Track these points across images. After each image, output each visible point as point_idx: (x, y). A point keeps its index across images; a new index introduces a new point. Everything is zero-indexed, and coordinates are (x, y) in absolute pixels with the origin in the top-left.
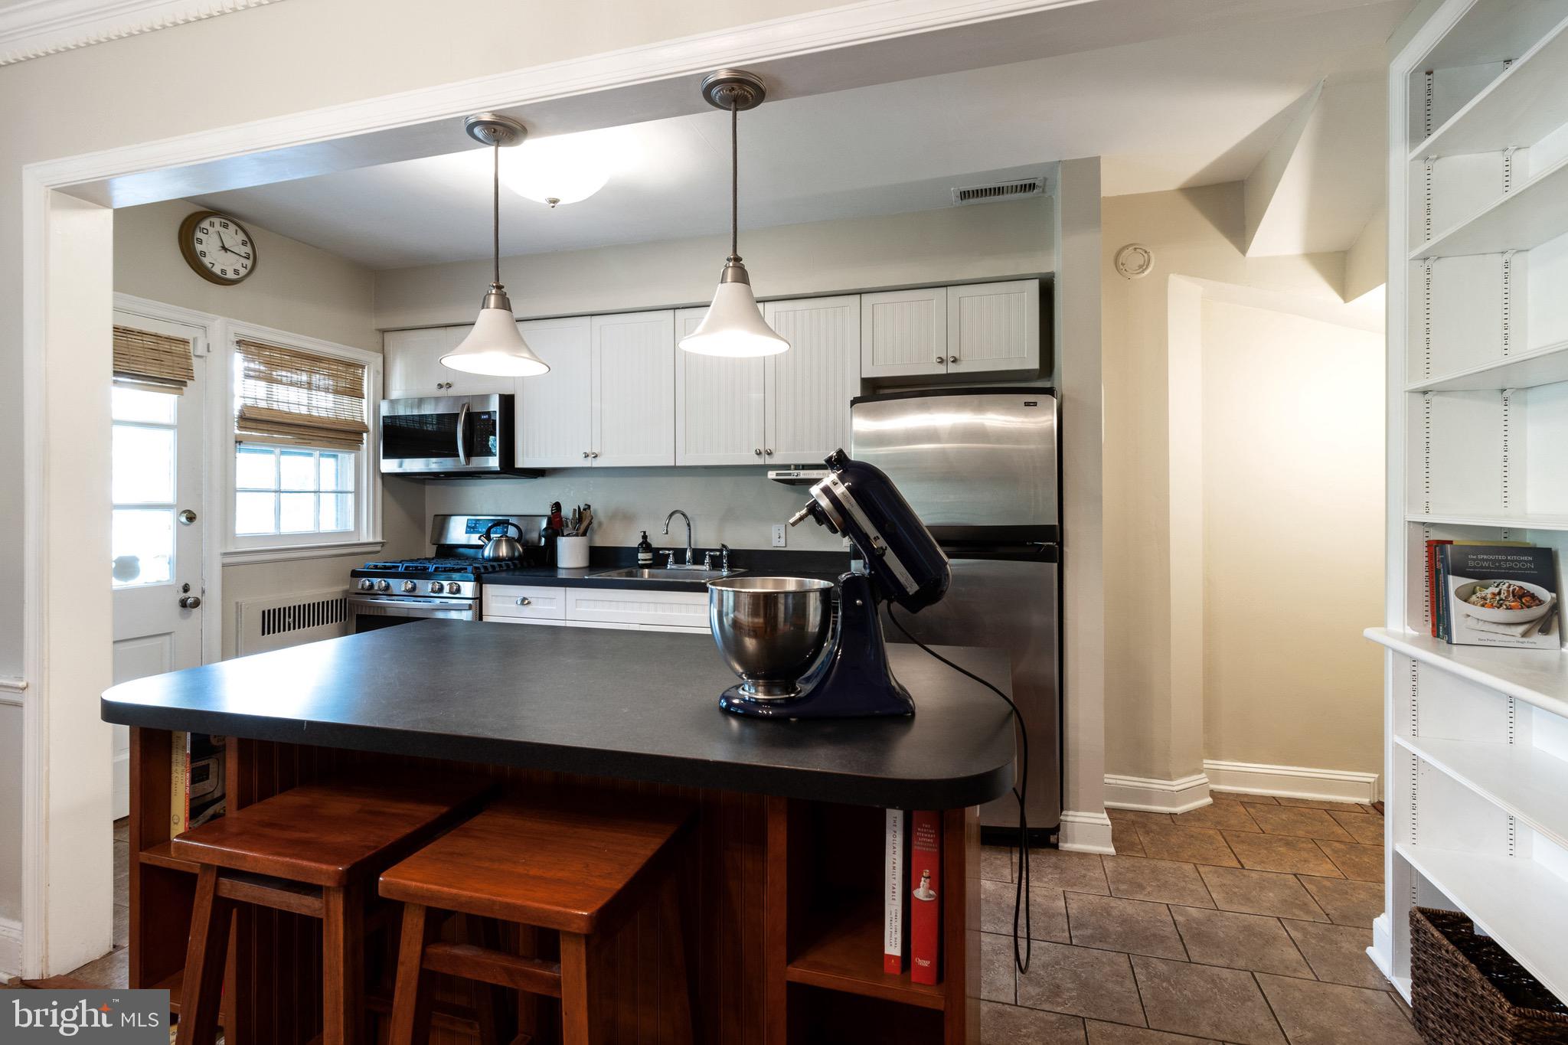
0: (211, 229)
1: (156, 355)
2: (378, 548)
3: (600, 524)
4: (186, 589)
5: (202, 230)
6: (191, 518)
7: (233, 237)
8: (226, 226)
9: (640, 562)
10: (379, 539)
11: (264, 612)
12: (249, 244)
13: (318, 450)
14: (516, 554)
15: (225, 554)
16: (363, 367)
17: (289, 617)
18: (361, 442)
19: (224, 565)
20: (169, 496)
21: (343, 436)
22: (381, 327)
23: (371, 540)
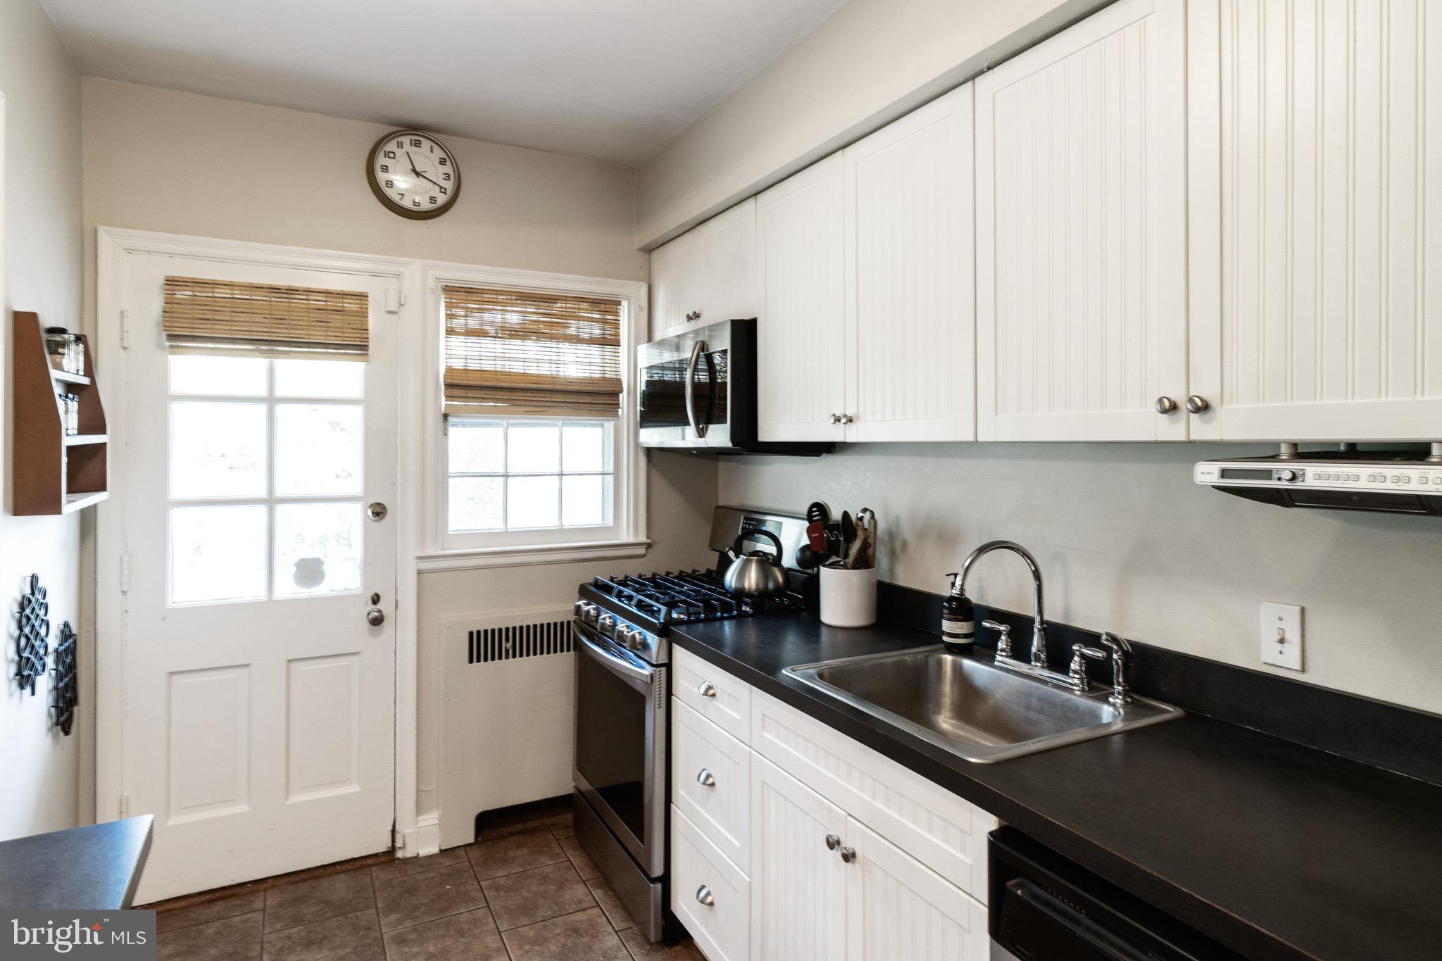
0: (399, 152)
1: (323, 316)
2: (642, 551)
3: (905, 545)
4: (376, 599)
5: (387, 155)
6: (379, 512)
7: (427, 157)
8: (417, 144)
9: (945, 638)
10: (642, 538)
11: (471, 634)
12: (448, 163)
13: (560, 419)
14: (771, 585)
15: (419, 558)
16: (619, 303)
17: (507, 640)
18: (617, 405)
19: (419, 572)
20: (355, 486)
21: (588, 399)
22: (642, 244)
23: (631, 540)
